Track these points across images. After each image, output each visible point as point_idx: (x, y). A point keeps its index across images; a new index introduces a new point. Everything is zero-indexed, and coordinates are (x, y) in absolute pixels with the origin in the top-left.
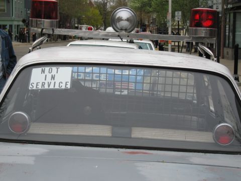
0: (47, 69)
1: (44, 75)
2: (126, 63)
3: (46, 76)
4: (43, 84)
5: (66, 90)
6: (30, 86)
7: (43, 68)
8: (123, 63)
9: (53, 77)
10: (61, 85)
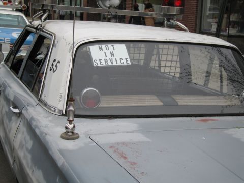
0: (103, 46)
1: (103, 52)
2: (168, 40)
3: (105, 53)
4: (106, 61)
5: (128, 66)
6: (94, 63)
7: (100, 46)
8: (166, 40)
9: (112, 54)
10: (122, 61)
